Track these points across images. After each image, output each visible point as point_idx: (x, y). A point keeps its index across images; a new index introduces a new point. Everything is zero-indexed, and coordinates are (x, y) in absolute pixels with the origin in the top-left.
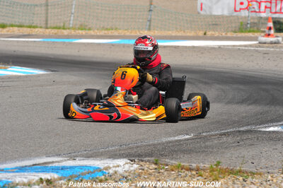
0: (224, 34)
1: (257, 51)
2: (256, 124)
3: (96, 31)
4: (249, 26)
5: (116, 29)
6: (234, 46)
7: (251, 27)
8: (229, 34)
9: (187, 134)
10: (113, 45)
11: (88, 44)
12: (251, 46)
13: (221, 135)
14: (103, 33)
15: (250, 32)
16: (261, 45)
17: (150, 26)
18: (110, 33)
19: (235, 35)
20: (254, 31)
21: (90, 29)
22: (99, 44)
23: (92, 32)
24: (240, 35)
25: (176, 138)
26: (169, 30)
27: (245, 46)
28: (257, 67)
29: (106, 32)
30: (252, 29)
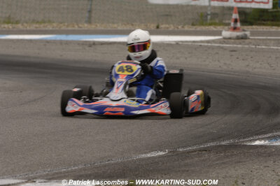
0: (180, 27)
1: (222, 48)
2: (239, 137)
3: (25, 25)
4: (209, 17)
5: (50, 22)
6: (194, 42)
7: (211, 19)
8: (186, 28)
9: (161, 151)
10: (47, 42)
11: (18, 40)
12: (213, 41)
13: (201, 150)
14: (33, 27)
15: (210, 24)
16: (226, 40)
17: (90, 18)
18: (42, 27)
19: (193, 29)
20: (215, 24)
21: (17, 22)
22: (31, 41)
23: (20, 26)
24: (199, 28)
25: (149, 155)
26: (113, 23)
27: (208, 42)
28: (225, 67)
29: (37, 26)
30: (213, 21)
